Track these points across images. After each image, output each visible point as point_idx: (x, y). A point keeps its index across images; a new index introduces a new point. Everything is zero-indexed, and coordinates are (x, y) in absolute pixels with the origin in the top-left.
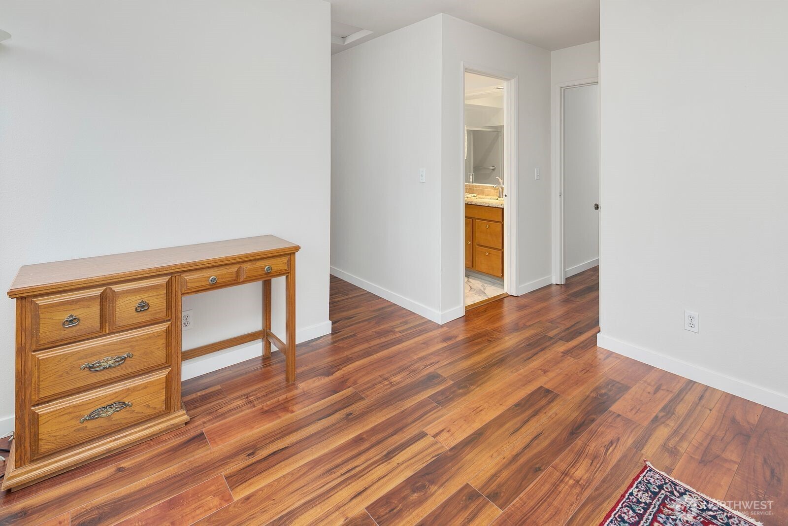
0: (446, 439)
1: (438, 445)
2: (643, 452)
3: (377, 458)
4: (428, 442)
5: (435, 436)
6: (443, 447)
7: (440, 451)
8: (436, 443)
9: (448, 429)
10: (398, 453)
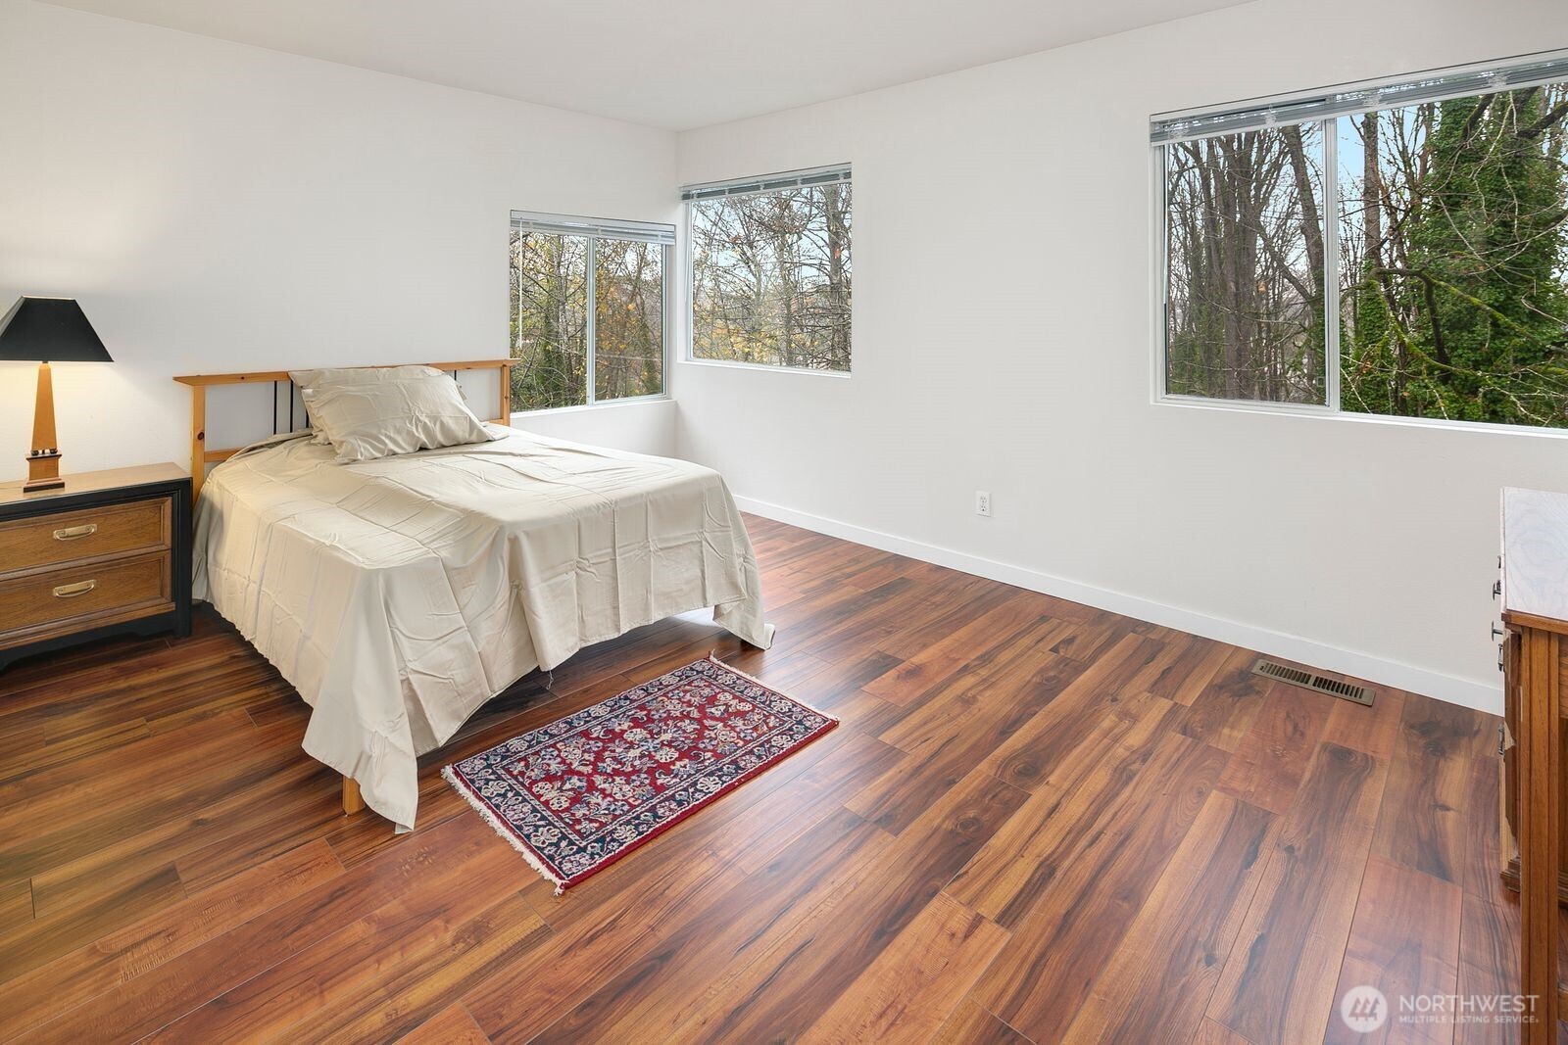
0: (952, 913)
1: (965, 896)
2: (543, 922)
3: (1066, 863)
4: (987, 902)
5: (978, 920)
6: (954, 895)
7: (956, 885)
8: (970, 903)
9: (955, 941)
10: (1033, 875)
